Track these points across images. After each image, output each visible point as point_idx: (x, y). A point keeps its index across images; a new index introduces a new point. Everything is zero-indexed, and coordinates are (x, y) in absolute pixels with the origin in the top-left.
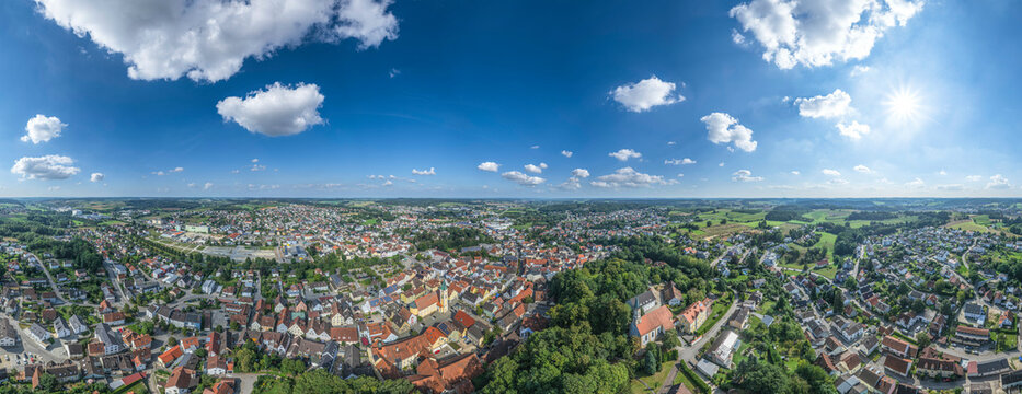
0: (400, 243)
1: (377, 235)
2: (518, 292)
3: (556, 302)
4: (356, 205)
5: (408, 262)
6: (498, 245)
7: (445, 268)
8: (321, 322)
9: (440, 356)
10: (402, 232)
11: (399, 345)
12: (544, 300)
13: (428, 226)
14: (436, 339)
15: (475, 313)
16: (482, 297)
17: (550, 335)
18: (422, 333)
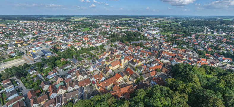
0: (102, 39)
1: (91, 36)
2: (154, 65)
3: (173, 77)
4: (76, 20)
5: (107, 48)
6: (150, 42)
7: (123, 50)
8: (73, 82)
9: (120, 84)
10: (103, 34)
11: (106, 81)
12: (167, 73)
13: (116, 30)
14: (119, 78)
15: (134, 69)
16: (138, 64)
17: (163, 89)
18: (114, 76)
